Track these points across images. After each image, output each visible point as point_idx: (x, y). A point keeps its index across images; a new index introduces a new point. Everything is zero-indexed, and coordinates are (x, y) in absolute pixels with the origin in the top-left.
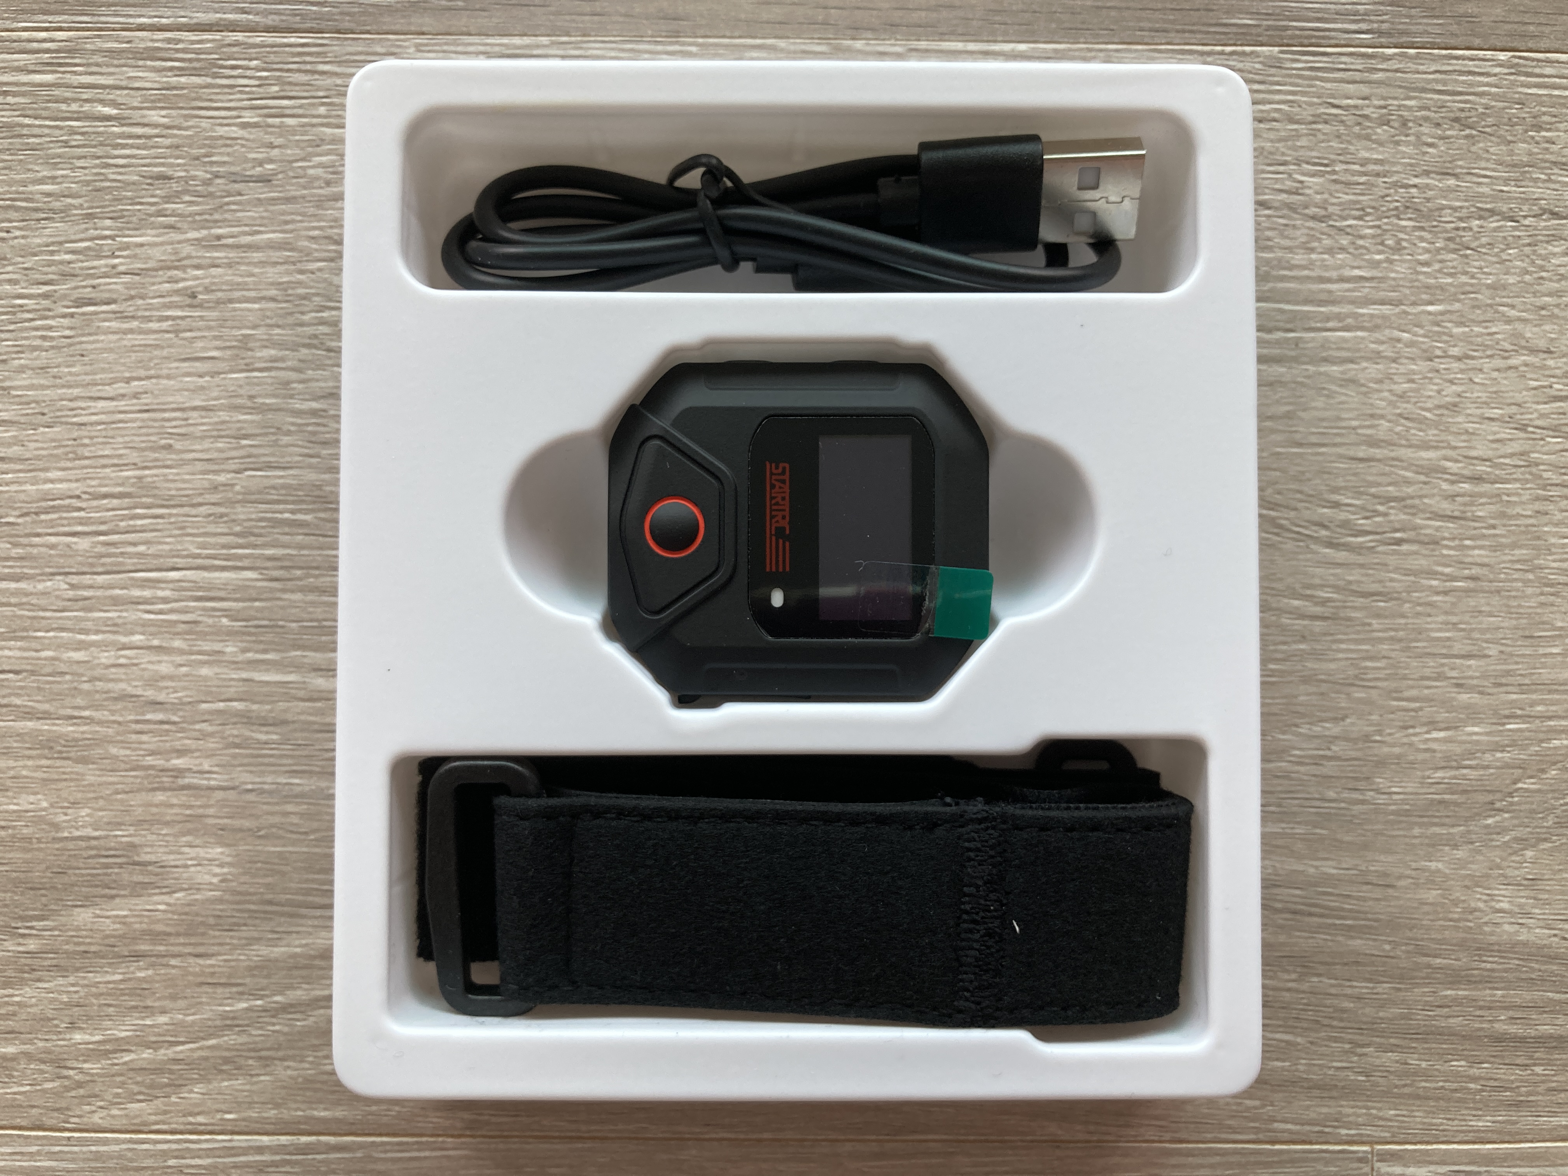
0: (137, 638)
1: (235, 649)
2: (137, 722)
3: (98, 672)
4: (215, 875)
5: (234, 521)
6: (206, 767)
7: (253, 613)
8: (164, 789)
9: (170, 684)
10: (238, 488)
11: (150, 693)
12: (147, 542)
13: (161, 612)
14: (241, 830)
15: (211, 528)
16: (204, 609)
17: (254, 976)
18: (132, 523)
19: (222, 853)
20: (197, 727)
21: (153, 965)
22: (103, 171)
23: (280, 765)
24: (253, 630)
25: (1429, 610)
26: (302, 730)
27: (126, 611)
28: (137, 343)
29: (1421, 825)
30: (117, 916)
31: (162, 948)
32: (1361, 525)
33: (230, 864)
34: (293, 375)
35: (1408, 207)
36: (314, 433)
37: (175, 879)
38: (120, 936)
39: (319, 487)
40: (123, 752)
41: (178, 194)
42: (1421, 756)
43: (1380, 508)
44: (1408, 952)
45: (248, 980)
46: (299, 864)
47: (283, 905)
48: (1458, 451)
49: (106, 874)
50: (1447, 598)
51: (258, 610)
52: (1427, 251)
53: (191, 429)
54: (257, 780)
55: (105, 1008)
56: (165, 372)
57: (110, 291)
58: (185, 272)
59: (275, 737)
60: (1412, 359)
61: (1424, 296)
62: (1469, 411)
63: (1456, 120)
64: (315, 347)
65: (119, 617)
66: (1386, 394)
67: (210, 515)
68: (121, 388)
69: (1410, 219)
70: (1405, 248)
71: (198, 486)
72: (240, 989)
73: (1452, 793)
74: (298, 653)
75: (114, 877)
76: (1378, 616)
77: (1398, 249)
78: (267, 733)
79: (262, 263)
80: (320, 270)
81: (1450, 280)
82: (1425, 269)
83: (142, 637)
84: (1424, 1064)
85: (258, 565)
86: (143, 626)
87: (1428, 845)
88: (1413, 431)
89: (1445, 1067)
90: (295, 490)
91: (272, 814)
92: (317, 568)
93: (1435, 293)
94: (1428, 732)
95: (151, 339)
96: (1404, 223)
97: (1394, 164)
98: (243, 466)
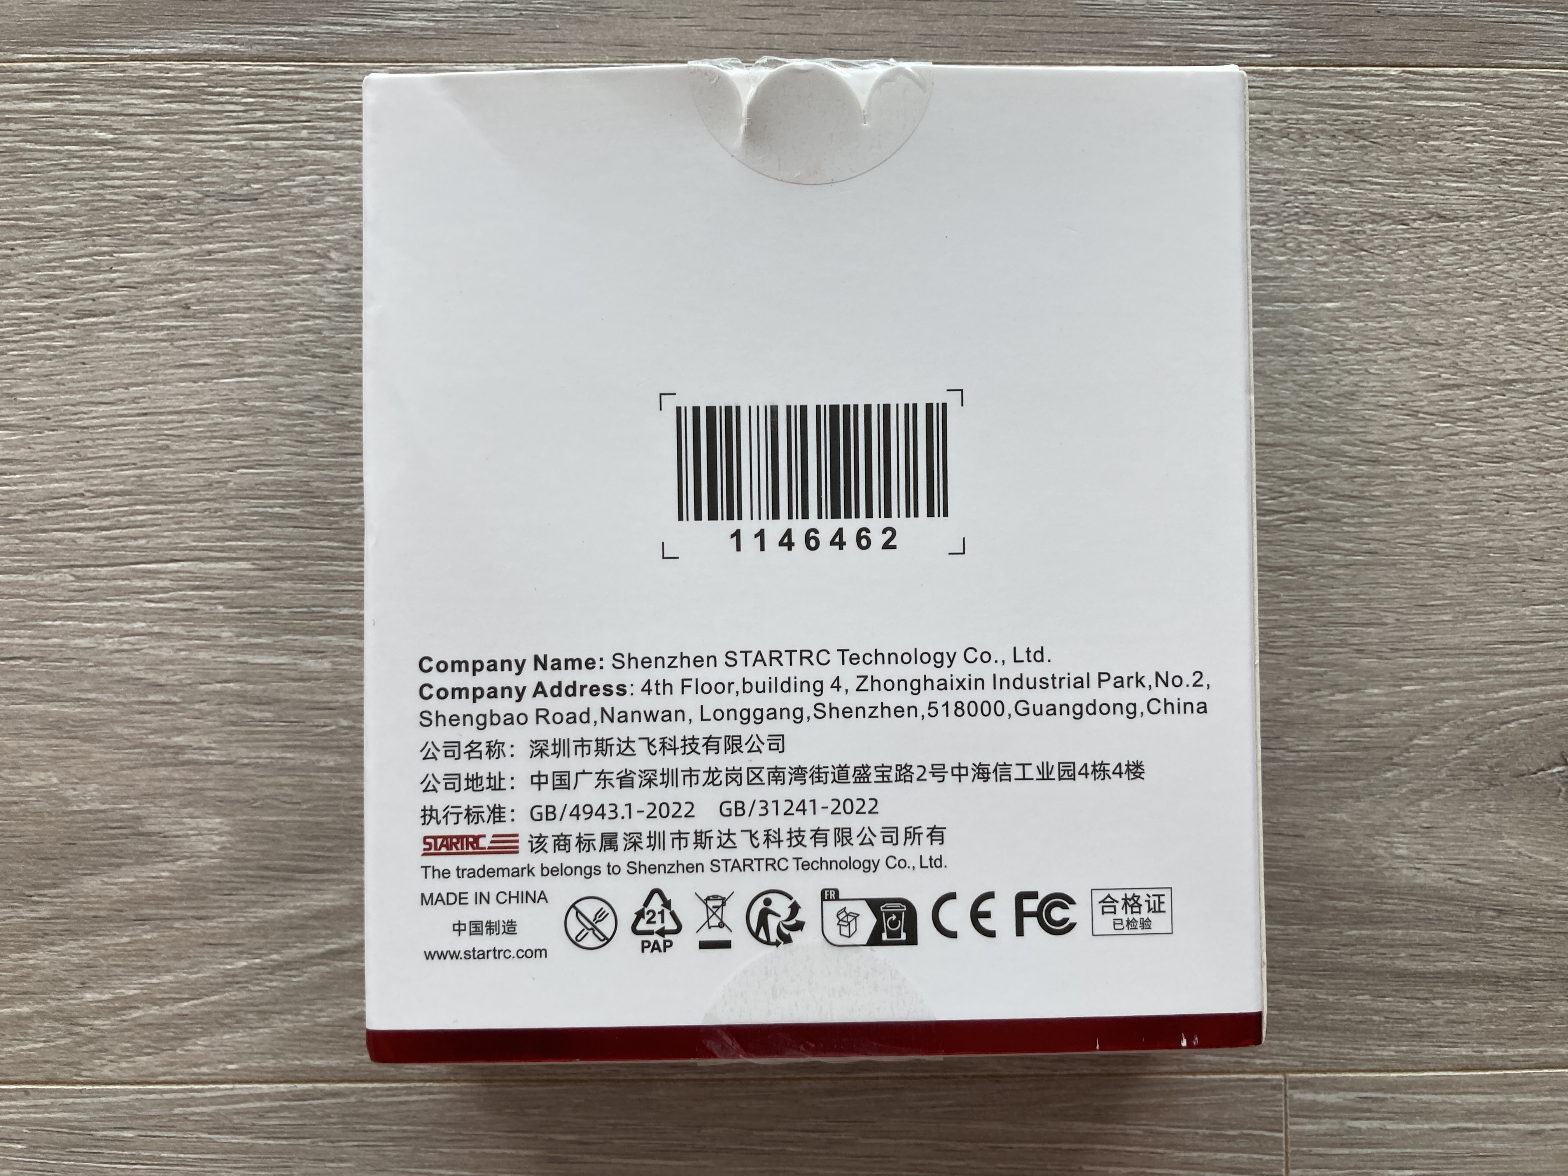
0: (138, 625)
1: (230, 634)
2: (140, 703)
3: (104, 657)
4: (214, 843)
5: (228, 515)
6: (205, 744)
7: (246, 600)
8: (166, 765)
9: (170, 667)
10: (231, 484)
11: (151, 676)
12: (146, 536)
13: (160, 601)
14: (238, 801)
15: (207, 523)
16: (200, 597)
17: (251, 936)
18: (132, 518)
19: (221, 823)
20: (197, 706)
21: (156, 928)
22: (100, 191)
23: (276, 741)
24: (247, 616)
25: (1331, 582)
26: (294, 708)
27: (128, 600)
28: (134, 351)
29: (1326, 779)
30: (124, 883)
31: (166, 912)
32: (1269, 505)
33: (230, 834)
34: (281, 380)
35: (1307, 213)
36: (301, 433)
37: (178, 848)
38: (127, 902)
39: (307, 483)
40: (126, 731)
41: (171, 213)
42: (1325, 716)
43: (1286, 489)
44: (1314, 896)
45: (246, 941)
46: (292, 832)
47: (278, 871)
48: (1356, 436)
49: (113, 844)
50: (1348, 572)
51: (252, 597)
52: (1326, 253)
53: (186, 430)
54: (253, 754)
55: (114, 969)
56: (161, 377)
57: (109, 303)
58: (178, 285)
59: (268, 714)
60: (1314, 352)
61: (1323, 294)
62: (1365, 399)
63: (1350, 132)
64: (302, 354)
65: (122, 606)
66: (1290, 384)
67: (206, 510)
68: (120, 393)
69: (1309, 223)
70: (1305, 250)
71: (194, 483)
72: (240, 949)
73: (1355, 750)
74: (289, 637)
75: (120, 847)
76: (1286, 588)
77: (1299, 251)
78: (262, 711)
79: (250, 276)
80: (304, 282)
81: (1346, 279)
82: (1324, 270)
83: (144, 624)
84: (1331, 999)
85: (250, 556)
86: (145, 614)
87: (1333, 798)
88: (1315, 418)
89: (1351, 1001)
90: (285, 485)
91: (267, 786)
92: (305, 558)
93: (1333, 291)
94: (1332, 695)
95: (147, 348)
96: (1303, 227)
97: (1294, 173)
98: (236, 465)
